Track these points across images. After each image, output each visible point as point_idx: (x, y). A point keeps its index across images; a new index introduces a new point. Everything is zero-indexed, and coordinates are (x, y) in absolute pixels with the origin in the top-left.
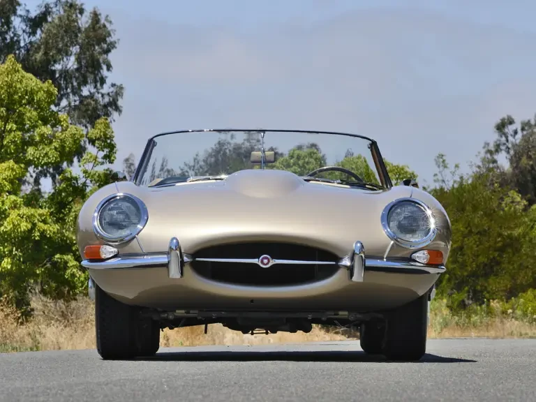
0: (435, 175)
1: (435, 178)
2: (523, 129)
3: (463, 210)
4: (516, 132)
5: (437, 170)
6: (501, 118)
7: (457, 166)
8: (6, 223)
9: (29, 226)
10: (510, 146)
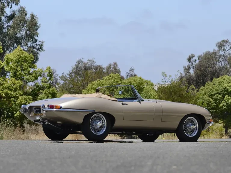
0: (162, 80)
1: (162, 81)
2: (199, 59)
3: (171, 94)
4: (196, 60)
5: (163, 78)
6: (189, 55)
7: (170, 76)
8: (18, 100)
9: (26, 101)
10: (194, 66)
